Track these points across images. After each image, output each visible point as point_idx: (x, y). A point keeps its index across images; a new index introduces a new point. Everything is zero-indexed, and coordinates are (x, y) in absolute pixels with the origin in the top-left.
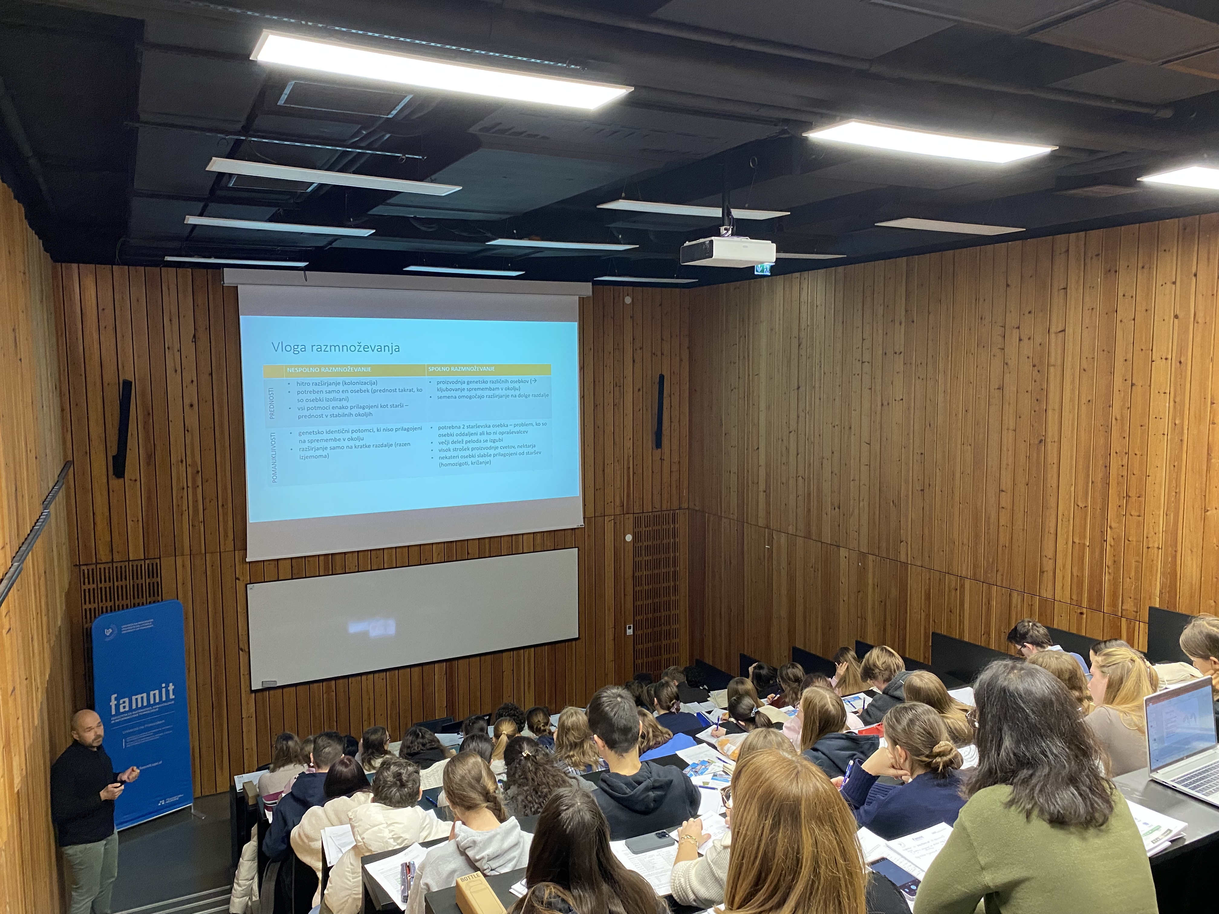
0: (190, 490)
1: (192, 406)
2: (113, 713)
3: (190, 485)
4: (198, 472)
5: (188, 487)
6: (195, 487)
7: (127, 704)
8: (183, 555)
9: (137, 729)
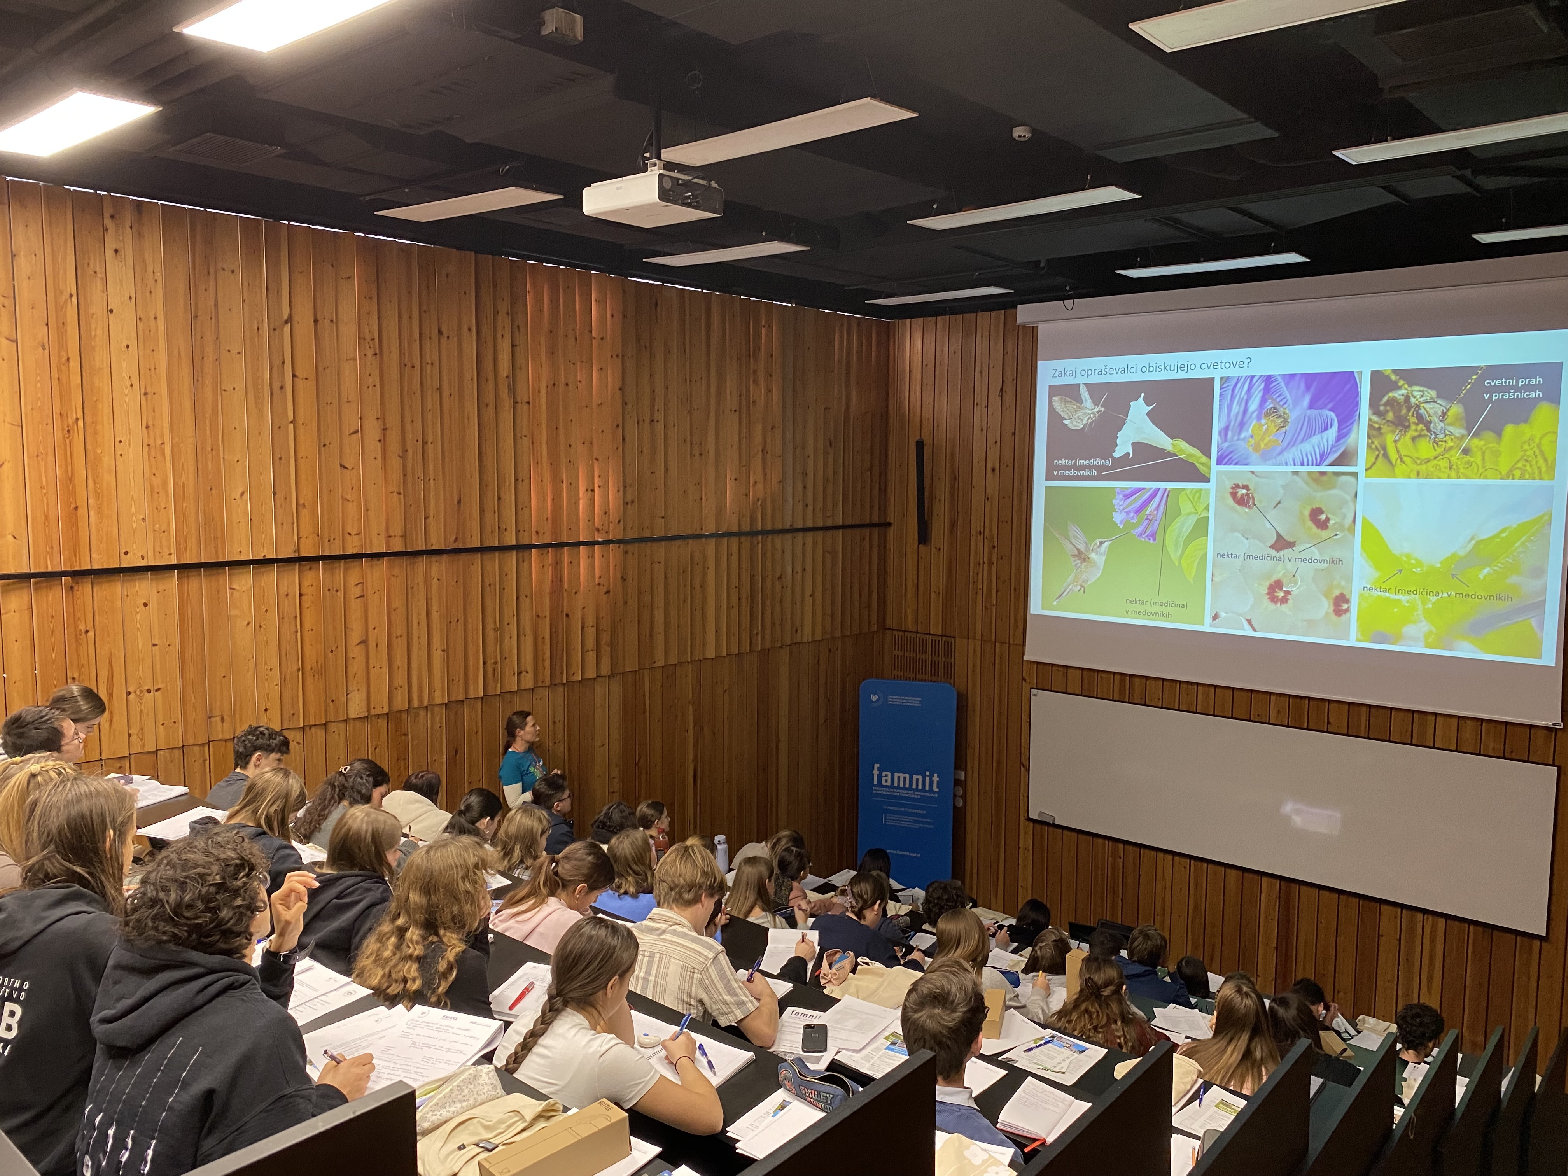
0: (986, 566)
1: (993, 470)
2: (875, 782)
3: (986, 560)
4: (994, 547)
5: (984, 563)
6: (991, 563)
7: (889, 778)
8: (975, 639)
9: (897, 809)
